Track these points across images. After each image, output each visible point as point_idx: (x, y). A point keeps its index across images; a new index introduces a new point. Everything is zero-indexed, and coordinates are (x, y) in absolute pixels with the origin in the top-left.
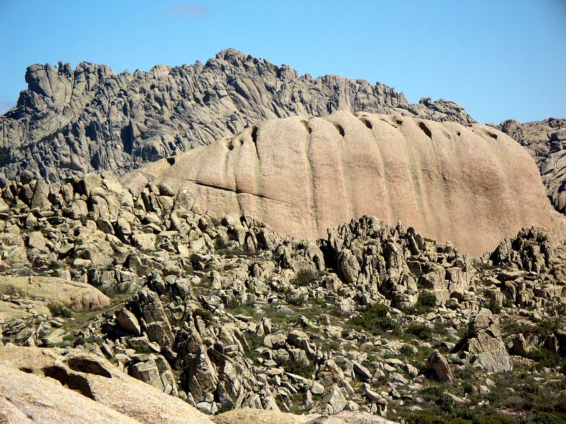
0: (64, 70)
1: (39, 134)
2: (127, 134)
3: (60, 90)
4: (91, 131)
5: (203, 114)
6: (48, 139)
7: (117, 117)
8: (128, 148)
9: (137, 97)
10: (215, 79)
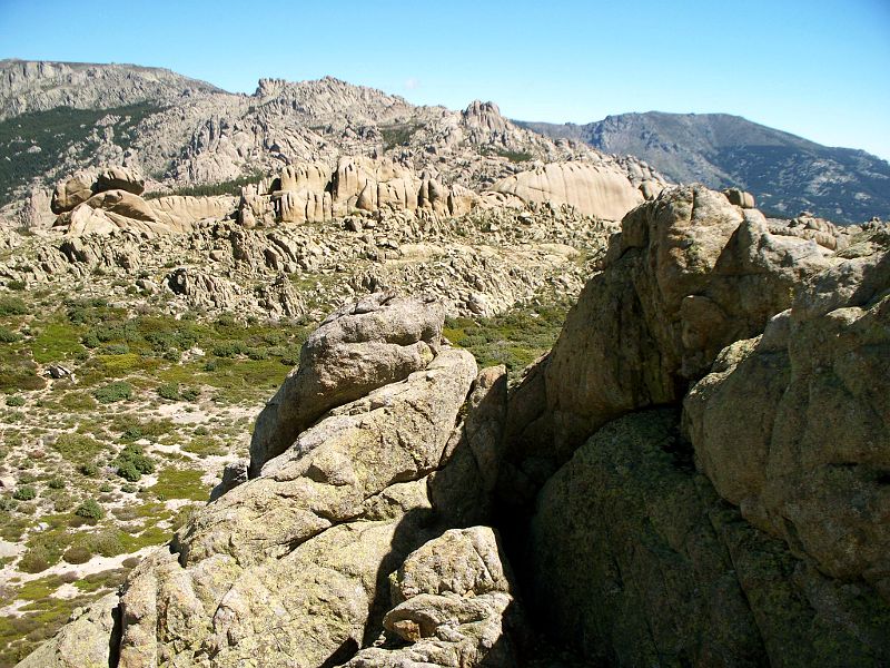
0: (271, 80)
1: (263, 103)
2: (294, 103)
3: (270, 87)
4: (282, 102)
5: (320, 97)
6: (268, 104)
7: (291, 97)
8: (294, 108)
9: (298, 91)
10: (324, 85)
